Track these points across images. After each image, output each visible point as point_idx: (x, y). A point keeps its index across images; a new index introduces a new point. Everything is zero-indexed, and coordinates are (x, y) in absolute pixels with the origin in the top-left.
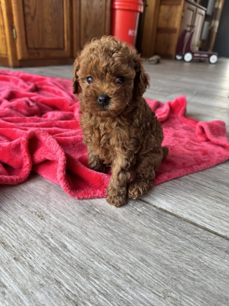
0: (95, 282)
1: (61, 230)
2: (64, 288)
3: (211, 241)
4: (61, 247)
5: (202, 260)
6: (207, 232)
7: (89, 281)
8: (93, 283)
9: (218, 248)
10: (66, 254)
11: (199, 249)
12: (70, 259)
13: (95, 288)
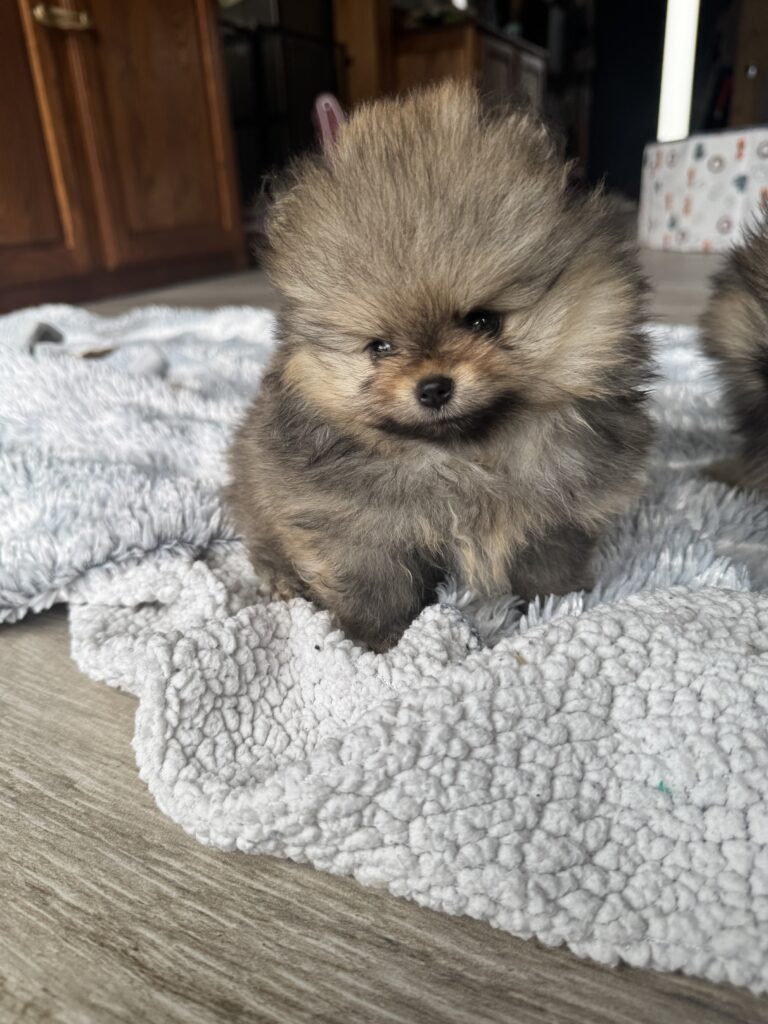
0: (169, 868)
1: (55, 739)
2: (55, 905)
4: (52, 788)
7: (148, 868)
8: (161, 871)
10: (69, 805)
12: (84, 817)
13: (169, 882)
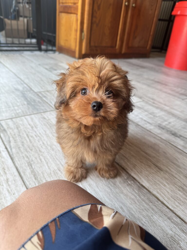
3: (162, 210)
5: (153, 218)
6: (163, 205)
9: (165, 215)
11: (154, 212)
